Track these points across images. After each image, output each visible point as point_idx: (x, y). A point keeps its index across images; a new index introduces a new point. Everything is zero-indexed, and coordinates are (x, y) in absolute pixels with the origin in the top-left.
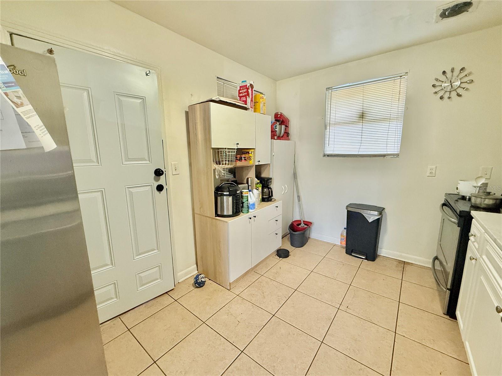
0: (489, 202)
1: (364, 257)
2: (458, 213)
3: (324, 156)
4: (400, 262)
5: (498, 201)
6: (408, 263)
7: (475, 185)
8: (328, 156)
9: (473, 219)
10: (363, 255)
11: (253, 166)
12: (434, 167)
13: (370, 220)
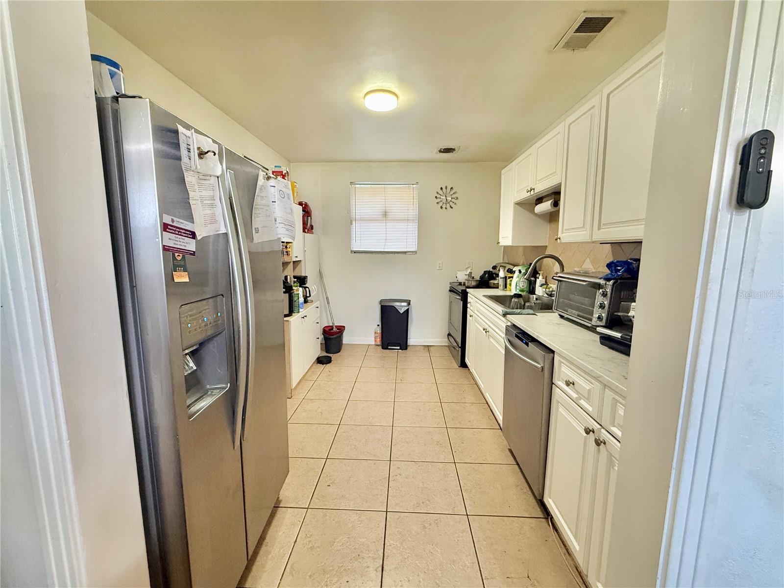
0: (474, 283)
1: (399, 348)
2: (460, 291)
3: (352, 252)
4: (425, 346)
5: (478, 282)
6: (431, 346)
7: (466, 274)
8: (355, 252)
9: (469, 294)
10: (398, 346)
11: (291, 262)
12: (441, 262)
13: (402, 311)
